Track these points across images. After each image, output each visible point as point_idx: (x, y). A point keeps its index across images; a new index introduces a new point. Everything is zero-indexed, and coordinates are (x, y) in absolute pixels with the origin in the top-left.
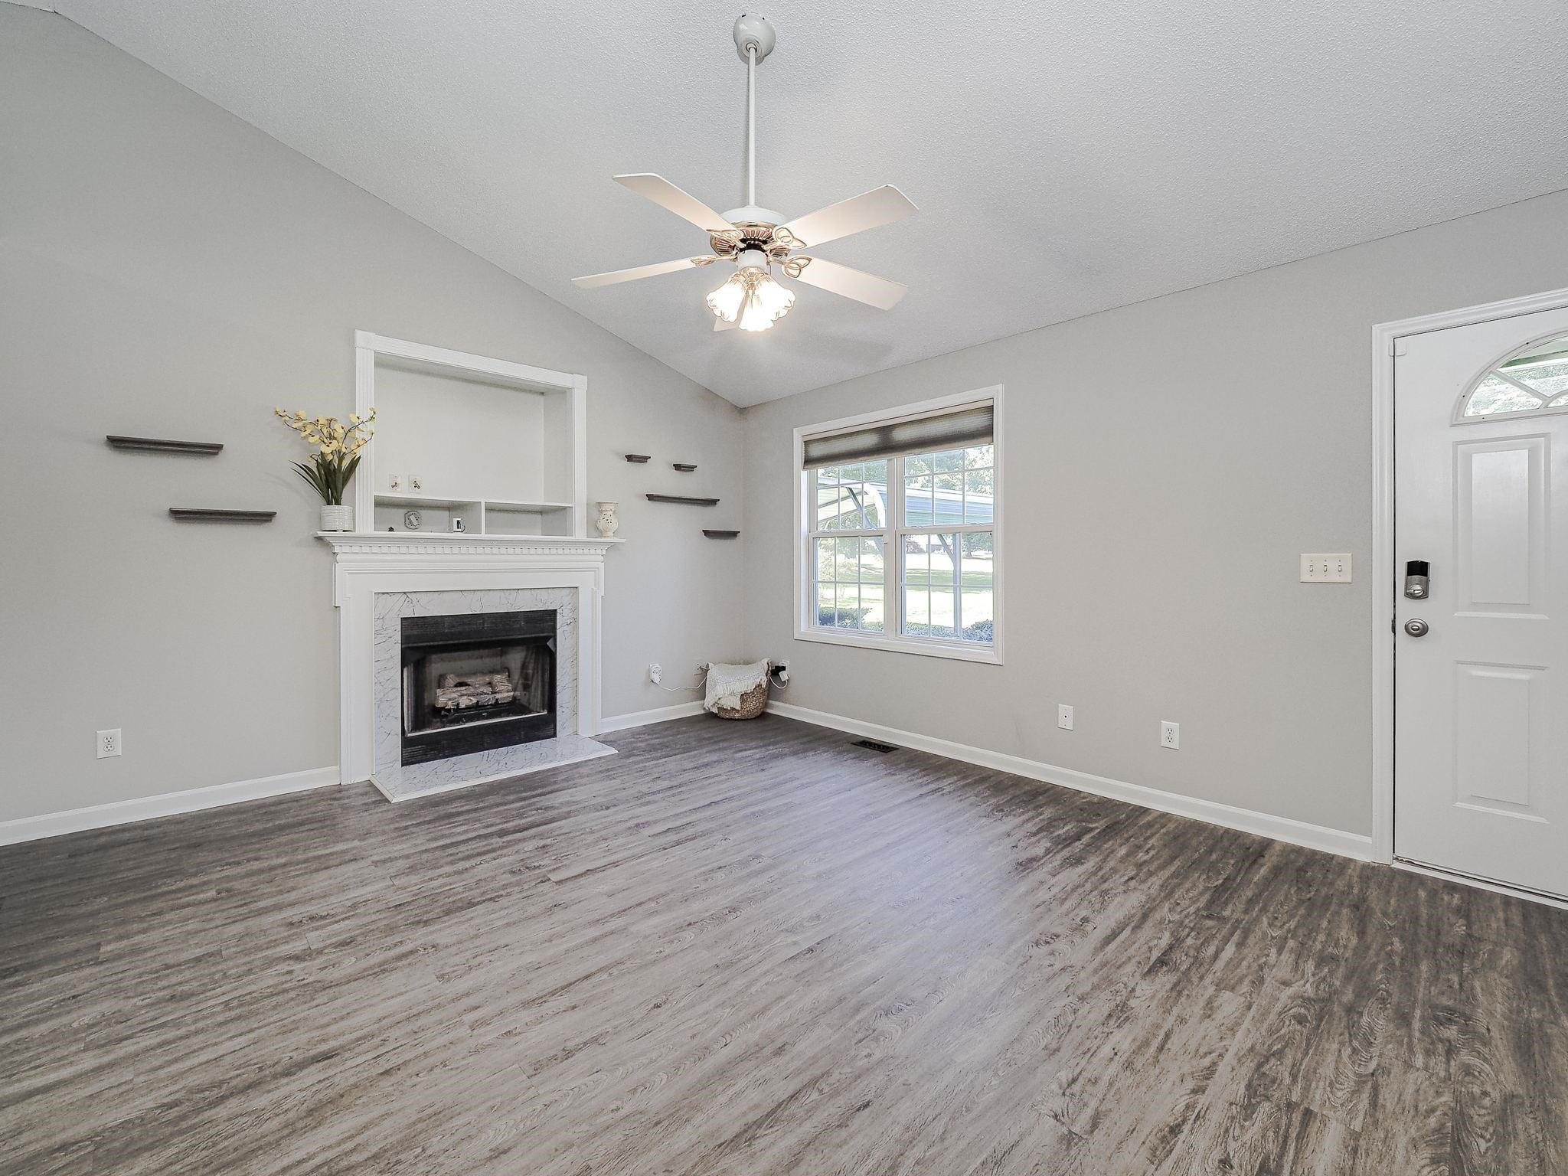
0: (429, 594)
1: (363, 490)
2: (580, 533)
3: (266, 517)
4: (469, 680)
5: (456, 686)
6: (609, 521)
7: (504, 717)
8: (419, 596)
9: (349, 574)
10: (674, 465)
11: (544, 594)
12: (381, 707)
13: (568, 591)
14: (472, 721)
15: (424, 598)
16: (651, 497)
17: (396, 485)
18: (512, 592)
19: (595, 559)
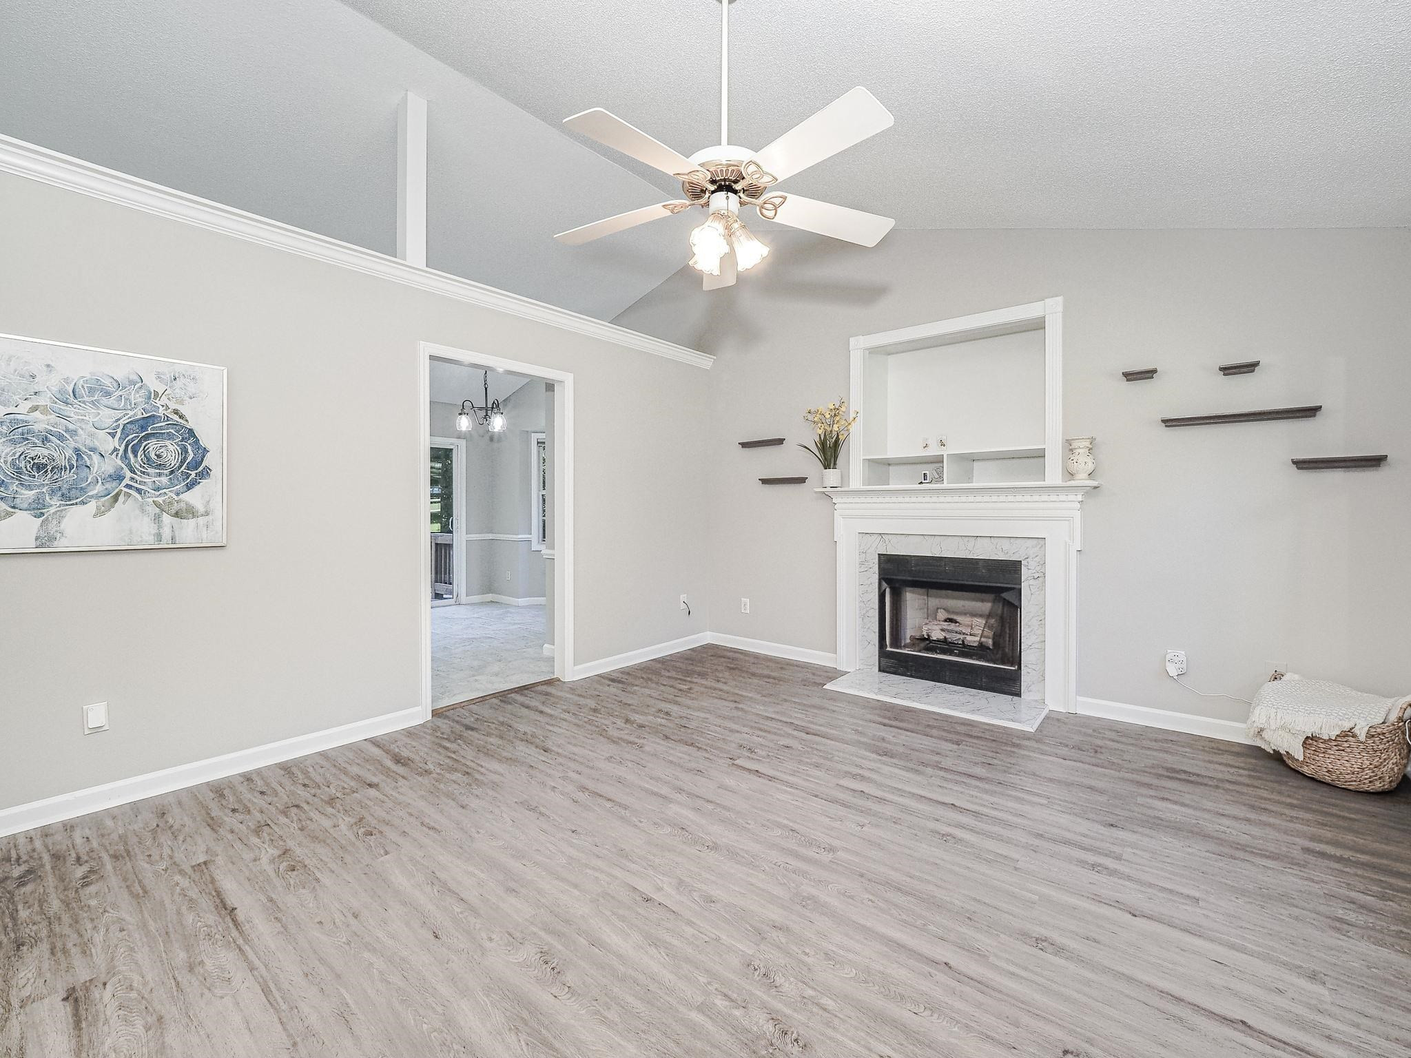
0: (897, 536)
1: (855, 455)
2: (1054, 475)
3: (802, 480)
4: (958, 618)
5: (945, 621)
6: (1074, 461)
7: (974, 659)
8: (890, 537)
9: (843, 518)
10: (1221, 369)
11: (1006, 545)
12: (864, 620)
13: (1035, 541)
14: (945, 654)
15: (894, 539)
16: (1169, 423)
17: (927, 445)
18: (971, 539)
19: (1070, 504)
